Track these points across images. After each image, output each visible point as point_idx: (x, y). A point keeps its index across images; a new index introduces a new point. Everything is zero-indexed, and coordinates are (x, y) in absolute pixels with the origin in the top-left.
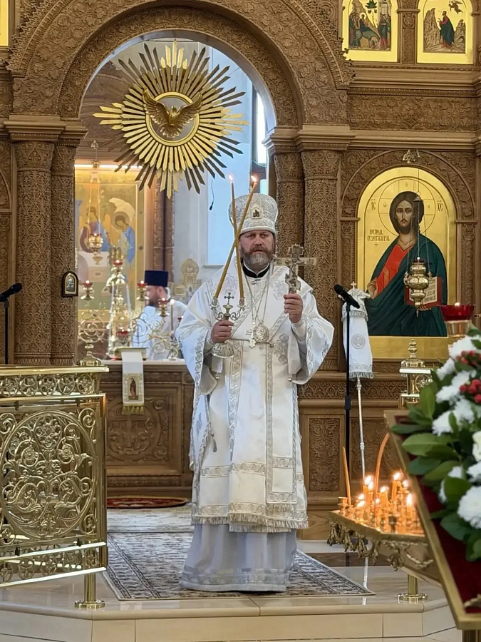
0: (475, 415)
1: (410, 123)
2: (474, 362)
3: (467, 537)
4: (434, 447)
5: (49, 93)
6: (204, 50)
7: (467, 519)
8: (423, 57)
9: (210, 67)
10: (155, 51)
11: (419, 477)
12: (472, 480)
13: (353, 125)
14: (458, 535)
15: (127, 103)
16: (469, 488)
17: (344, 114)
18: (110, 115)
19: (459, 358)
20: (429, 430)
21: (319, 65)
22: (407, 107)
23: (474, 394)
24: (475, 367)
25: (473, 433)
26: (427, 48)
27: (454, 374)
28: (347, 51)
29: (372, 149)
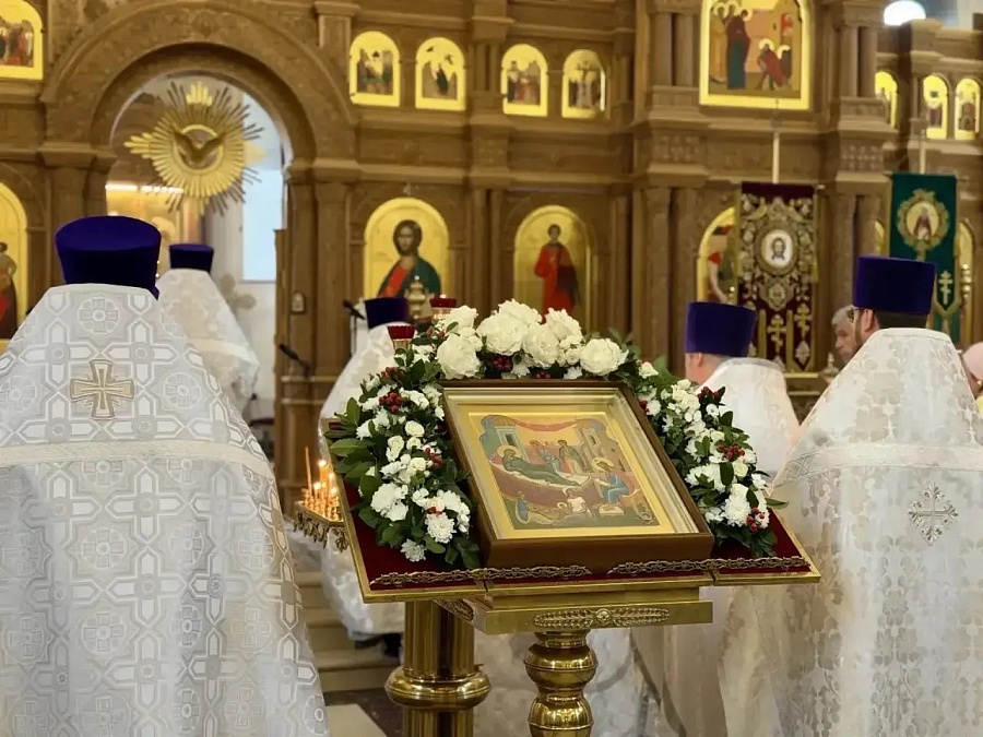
0: (391, 423)
1: (410, 160)
2: (396, 377)
3: (377, 526)
4: (357, 450)
5: (80, 123)
6: (226, 90)
7: (378, 511)
8: (422, 102)
9: (233, 104)
10: (181, 89)
11: (343, 475)
12: (384, 478)
13: (360, 161)
14: (372, 524)
15: (156, 135)
16: (381, 485)
17: (351, 150)
18: (139, 144)
19: (383, 373)
20: (354, 435)
21: (329, 106)
22: (408, 146)
23: (391, 405)
24: (395, 381)
25: (388, 438)
26: (425, 94)
27: (380, 387)
28: (353, 95)
29: (376, 182)
